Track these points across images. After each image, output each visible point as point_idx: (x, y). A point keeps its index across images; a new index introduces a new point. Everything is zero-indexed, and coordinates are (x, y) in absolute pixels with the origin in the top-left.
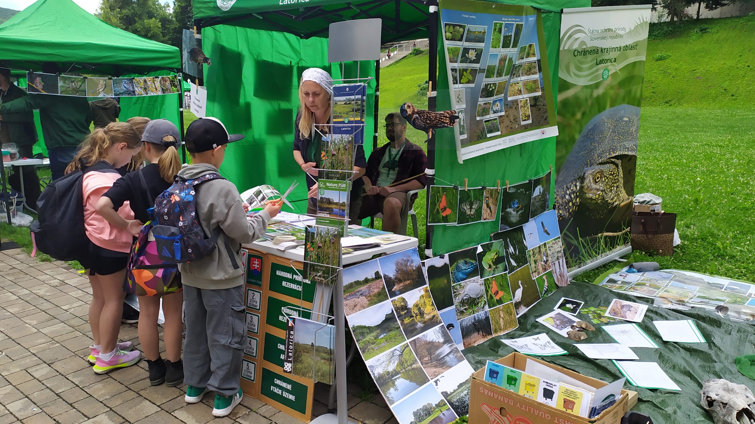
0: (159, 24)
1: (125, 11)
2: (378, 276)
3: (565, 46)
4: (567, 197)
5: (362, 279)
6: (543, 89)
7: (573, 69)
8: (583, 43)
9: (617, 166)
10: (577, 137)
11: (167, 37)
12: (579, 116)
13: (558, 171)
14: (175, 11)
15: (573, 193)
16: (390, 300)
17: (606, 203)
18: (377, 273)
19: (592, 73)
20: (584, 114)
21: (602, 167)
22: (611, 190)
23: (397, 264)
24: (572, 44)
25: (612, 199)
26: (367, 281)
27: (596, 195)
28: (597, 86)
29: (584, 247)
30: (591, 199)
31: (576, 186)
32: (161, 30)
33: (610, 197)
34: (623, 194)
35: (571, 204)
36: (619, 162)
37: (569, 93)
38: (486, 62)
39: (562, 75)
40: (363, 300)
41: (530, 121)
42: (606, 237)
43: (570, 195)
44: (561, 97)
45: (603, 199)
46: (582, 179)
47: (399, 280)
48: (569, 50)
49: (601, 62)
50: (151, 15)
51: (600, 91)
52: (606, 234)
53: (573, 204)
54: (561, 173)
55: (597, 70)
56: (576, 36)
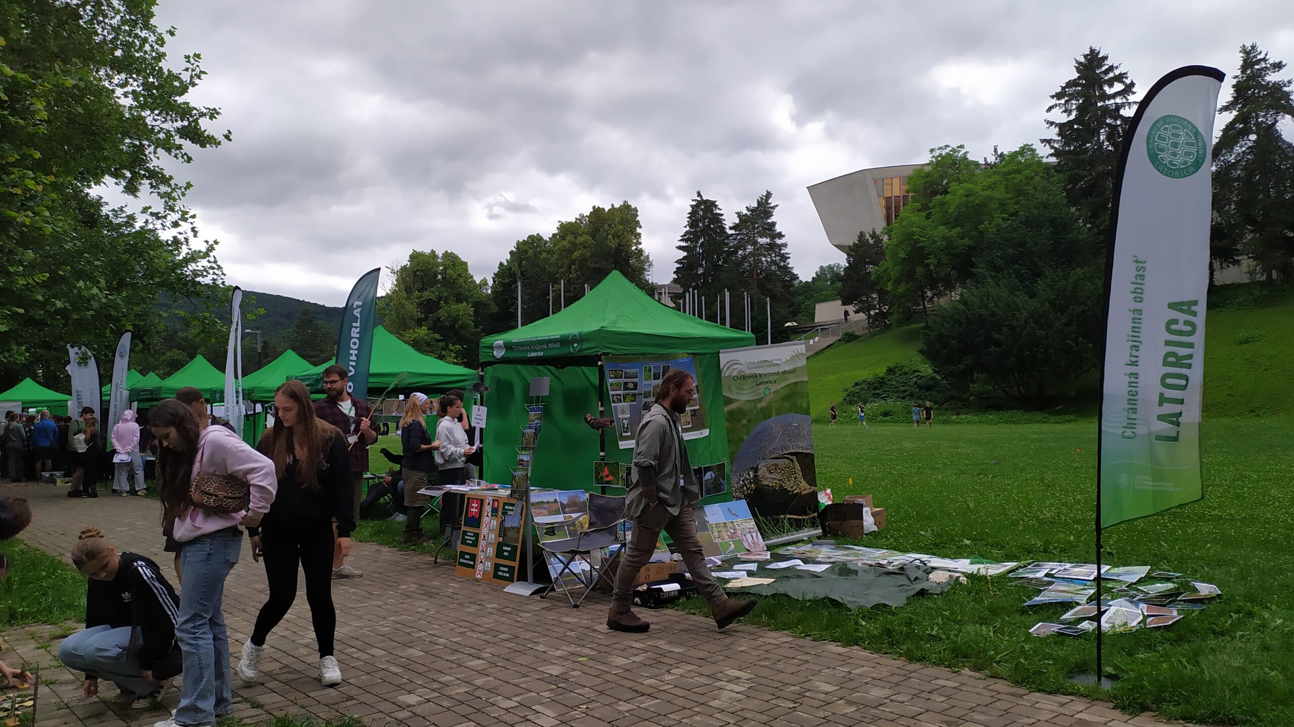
0: (471, 311)
1: (427, 294)
2: (556, 501)
3: (725, 373)
4: (741, 482)
5: (546, 501)
6: (700, 405)
7: (734, 390)
8: (742, 371)
9: (792, 460)
10: (745, 437)
11: (481, 327)
12: (744, 422)
13: (732, 463)
14: (494, 291)
15: (747, 480)
16: (562, 515)
17: (784, 491)
18: (555, 500)
19: (753, 392)
20: (749, 421)
21: (775, 461)
22: (789, 480)
23: (569, 497)
24: (732, 372)
25: (792, 487)
26: (548, 502)
27: (772, 483)
28: (760, 400)
29: (766, 525)
30: (768, 486)
31: (749, 475)
32: (473, 318)
33: (788, 486)
34: (804, 484)
35: (745, 488)
36: (794, 458)
37: (733, 406)
38: (641, 389)
39: (726, 393)
40: (545, 511)
41: (691, 426)
42: (790, 519)
43: (743, 481)
44: (727, 409)
45: (781, 486)
46: (756, 470)
47: (568, 506)
48: (729, 376)
49: (760, 384)
50: (459, 299)
51: (763, 404)
52: (788, 516)
53: (748, 489)
54: (734, 464)
55: (758, 390)
56: (735, 367)
